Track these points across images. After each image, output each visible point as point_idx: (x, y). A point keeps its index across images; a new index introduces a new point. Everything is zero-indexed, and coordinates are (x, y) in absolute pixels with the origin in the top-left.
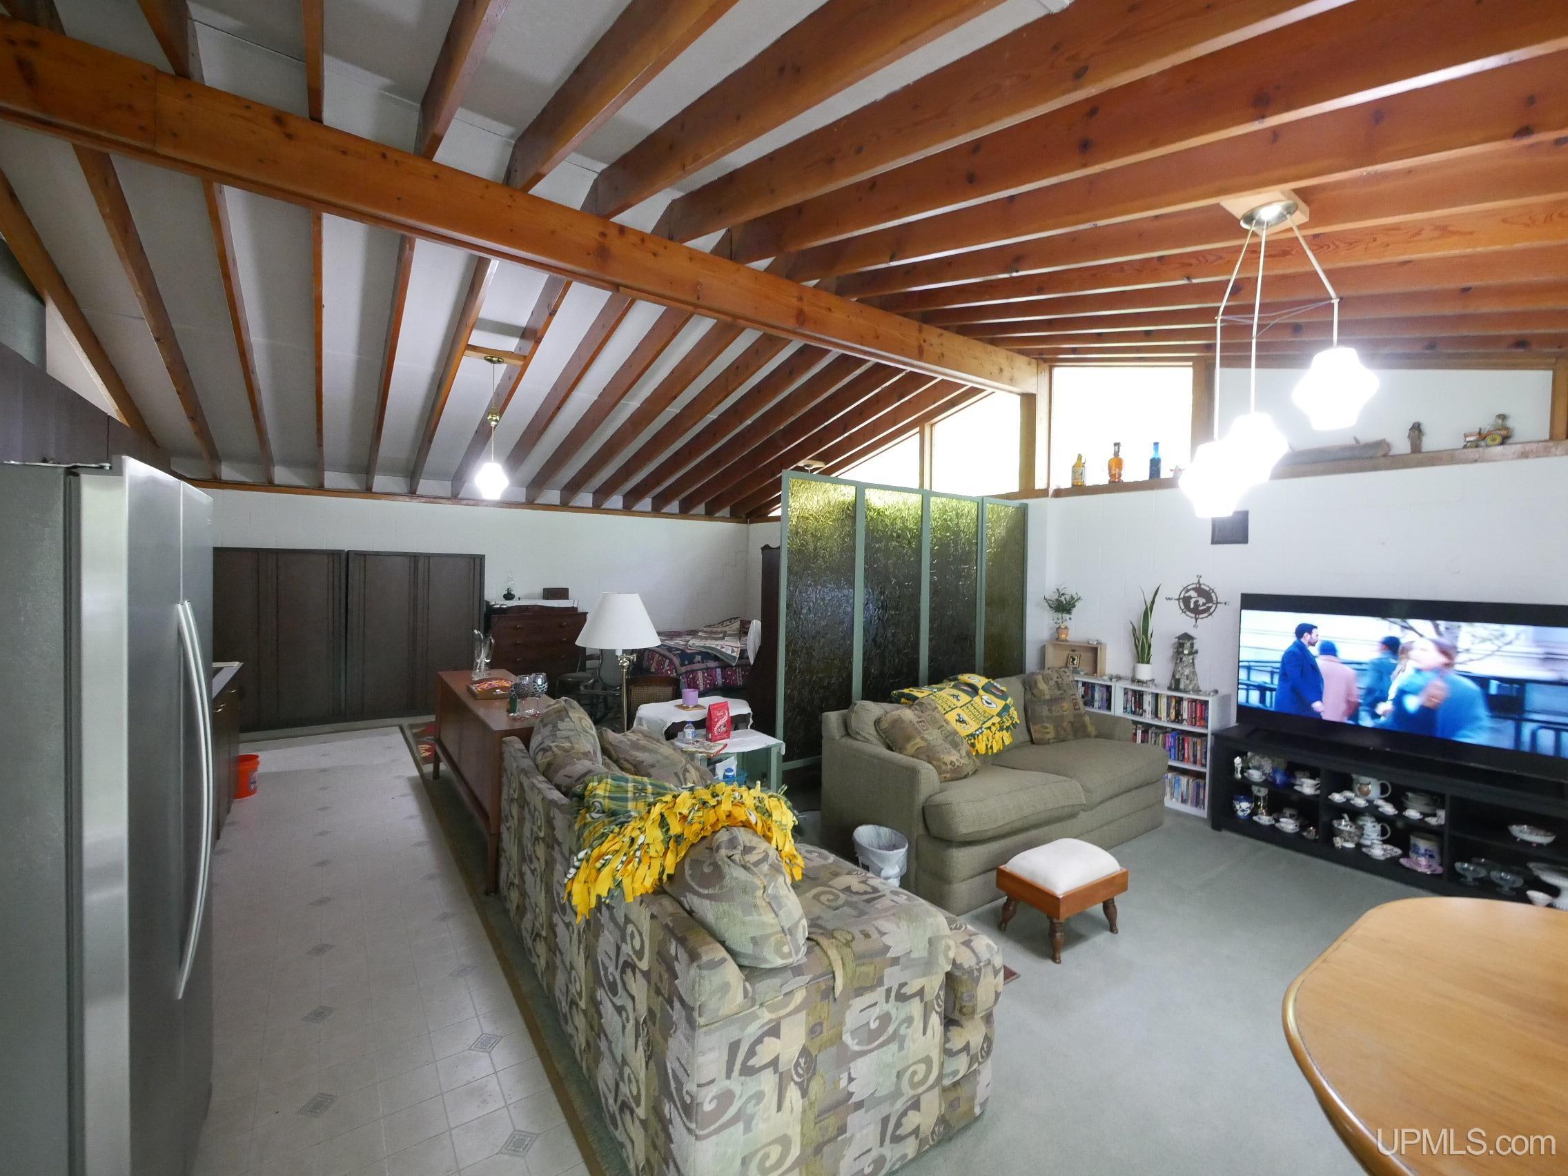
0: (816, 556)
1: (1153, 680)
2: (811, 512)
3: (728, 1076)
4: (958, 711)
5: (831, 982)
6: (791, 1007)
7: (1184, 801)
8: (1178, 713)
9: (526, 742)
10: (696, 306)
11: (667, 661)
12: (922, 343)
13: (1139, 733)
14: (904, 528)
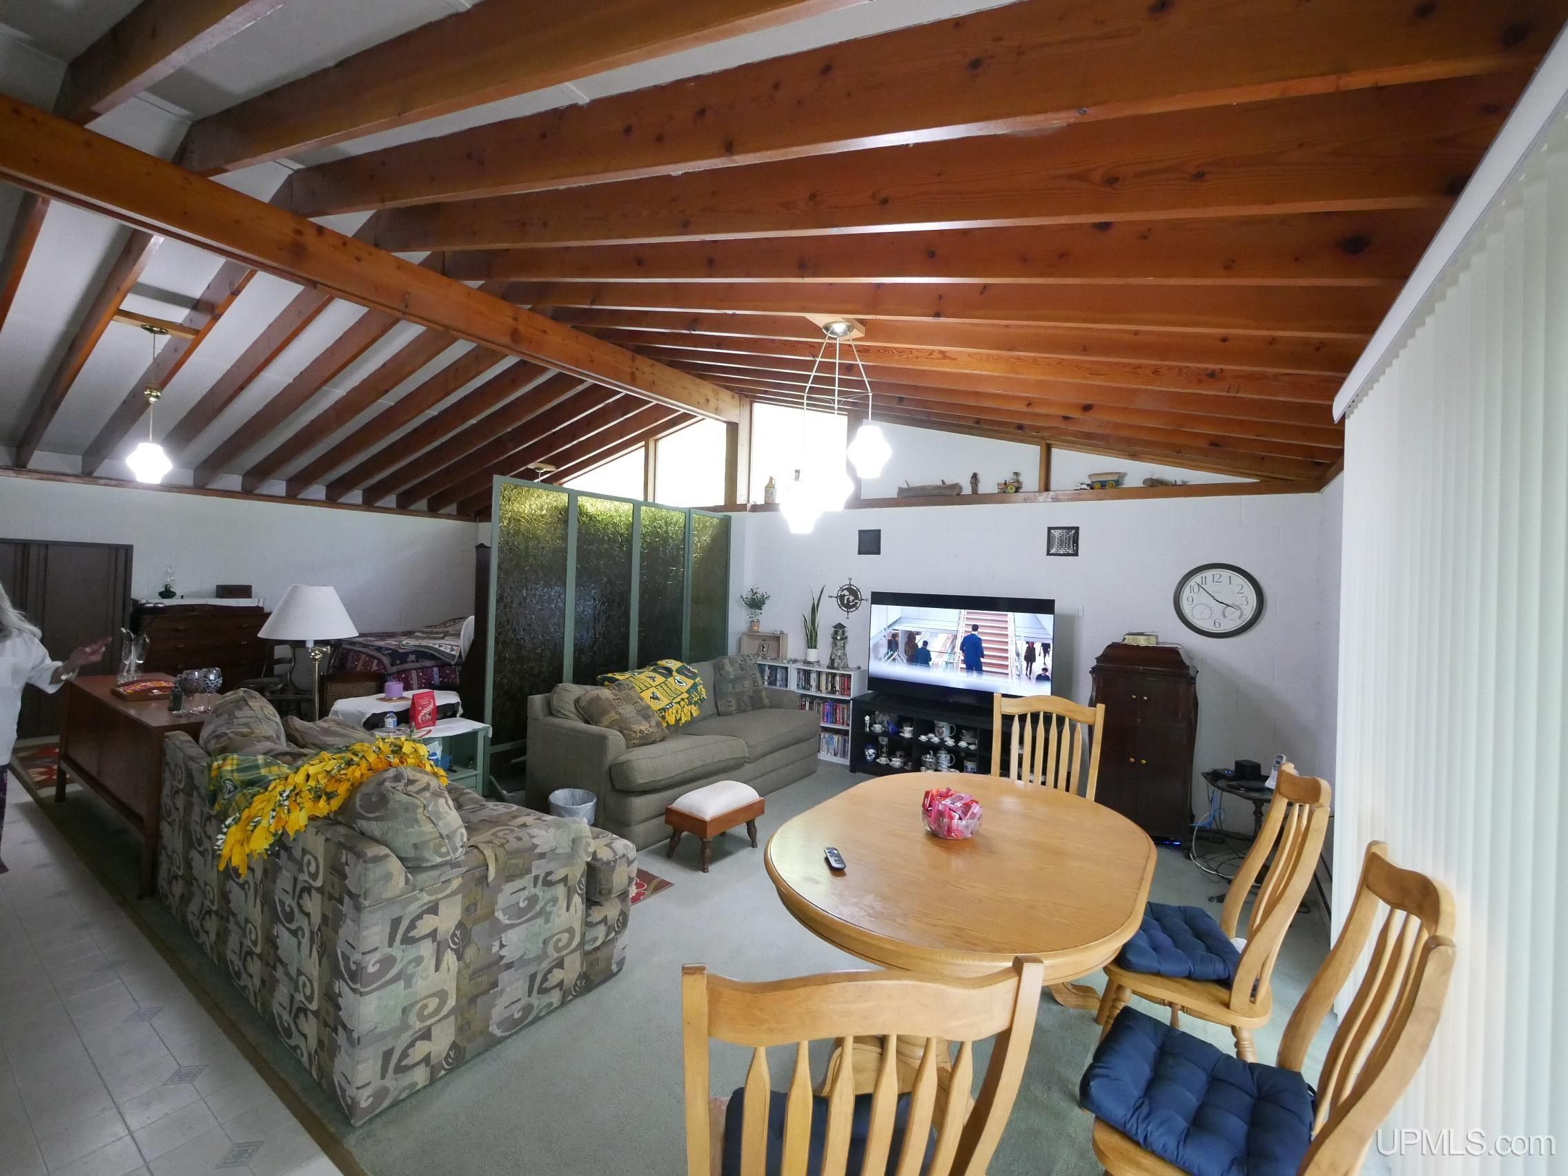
0: (527, 555)
1: (818, 662)
2: (523, 515)
3: (390, 945)
4: (653, 689)
5: (485, 872)
6: (448, 891)
7: (835, 755)
8: (833, 686)
9: (196, 737)
10: (404, 313)
11: (376, 661)
12: (635, 371)
13: (807, 703)
14: (616, 533)
